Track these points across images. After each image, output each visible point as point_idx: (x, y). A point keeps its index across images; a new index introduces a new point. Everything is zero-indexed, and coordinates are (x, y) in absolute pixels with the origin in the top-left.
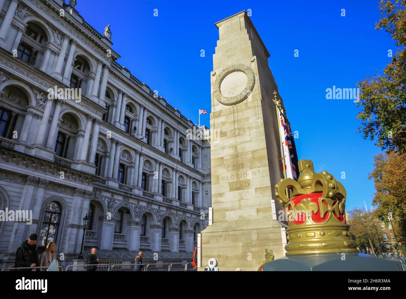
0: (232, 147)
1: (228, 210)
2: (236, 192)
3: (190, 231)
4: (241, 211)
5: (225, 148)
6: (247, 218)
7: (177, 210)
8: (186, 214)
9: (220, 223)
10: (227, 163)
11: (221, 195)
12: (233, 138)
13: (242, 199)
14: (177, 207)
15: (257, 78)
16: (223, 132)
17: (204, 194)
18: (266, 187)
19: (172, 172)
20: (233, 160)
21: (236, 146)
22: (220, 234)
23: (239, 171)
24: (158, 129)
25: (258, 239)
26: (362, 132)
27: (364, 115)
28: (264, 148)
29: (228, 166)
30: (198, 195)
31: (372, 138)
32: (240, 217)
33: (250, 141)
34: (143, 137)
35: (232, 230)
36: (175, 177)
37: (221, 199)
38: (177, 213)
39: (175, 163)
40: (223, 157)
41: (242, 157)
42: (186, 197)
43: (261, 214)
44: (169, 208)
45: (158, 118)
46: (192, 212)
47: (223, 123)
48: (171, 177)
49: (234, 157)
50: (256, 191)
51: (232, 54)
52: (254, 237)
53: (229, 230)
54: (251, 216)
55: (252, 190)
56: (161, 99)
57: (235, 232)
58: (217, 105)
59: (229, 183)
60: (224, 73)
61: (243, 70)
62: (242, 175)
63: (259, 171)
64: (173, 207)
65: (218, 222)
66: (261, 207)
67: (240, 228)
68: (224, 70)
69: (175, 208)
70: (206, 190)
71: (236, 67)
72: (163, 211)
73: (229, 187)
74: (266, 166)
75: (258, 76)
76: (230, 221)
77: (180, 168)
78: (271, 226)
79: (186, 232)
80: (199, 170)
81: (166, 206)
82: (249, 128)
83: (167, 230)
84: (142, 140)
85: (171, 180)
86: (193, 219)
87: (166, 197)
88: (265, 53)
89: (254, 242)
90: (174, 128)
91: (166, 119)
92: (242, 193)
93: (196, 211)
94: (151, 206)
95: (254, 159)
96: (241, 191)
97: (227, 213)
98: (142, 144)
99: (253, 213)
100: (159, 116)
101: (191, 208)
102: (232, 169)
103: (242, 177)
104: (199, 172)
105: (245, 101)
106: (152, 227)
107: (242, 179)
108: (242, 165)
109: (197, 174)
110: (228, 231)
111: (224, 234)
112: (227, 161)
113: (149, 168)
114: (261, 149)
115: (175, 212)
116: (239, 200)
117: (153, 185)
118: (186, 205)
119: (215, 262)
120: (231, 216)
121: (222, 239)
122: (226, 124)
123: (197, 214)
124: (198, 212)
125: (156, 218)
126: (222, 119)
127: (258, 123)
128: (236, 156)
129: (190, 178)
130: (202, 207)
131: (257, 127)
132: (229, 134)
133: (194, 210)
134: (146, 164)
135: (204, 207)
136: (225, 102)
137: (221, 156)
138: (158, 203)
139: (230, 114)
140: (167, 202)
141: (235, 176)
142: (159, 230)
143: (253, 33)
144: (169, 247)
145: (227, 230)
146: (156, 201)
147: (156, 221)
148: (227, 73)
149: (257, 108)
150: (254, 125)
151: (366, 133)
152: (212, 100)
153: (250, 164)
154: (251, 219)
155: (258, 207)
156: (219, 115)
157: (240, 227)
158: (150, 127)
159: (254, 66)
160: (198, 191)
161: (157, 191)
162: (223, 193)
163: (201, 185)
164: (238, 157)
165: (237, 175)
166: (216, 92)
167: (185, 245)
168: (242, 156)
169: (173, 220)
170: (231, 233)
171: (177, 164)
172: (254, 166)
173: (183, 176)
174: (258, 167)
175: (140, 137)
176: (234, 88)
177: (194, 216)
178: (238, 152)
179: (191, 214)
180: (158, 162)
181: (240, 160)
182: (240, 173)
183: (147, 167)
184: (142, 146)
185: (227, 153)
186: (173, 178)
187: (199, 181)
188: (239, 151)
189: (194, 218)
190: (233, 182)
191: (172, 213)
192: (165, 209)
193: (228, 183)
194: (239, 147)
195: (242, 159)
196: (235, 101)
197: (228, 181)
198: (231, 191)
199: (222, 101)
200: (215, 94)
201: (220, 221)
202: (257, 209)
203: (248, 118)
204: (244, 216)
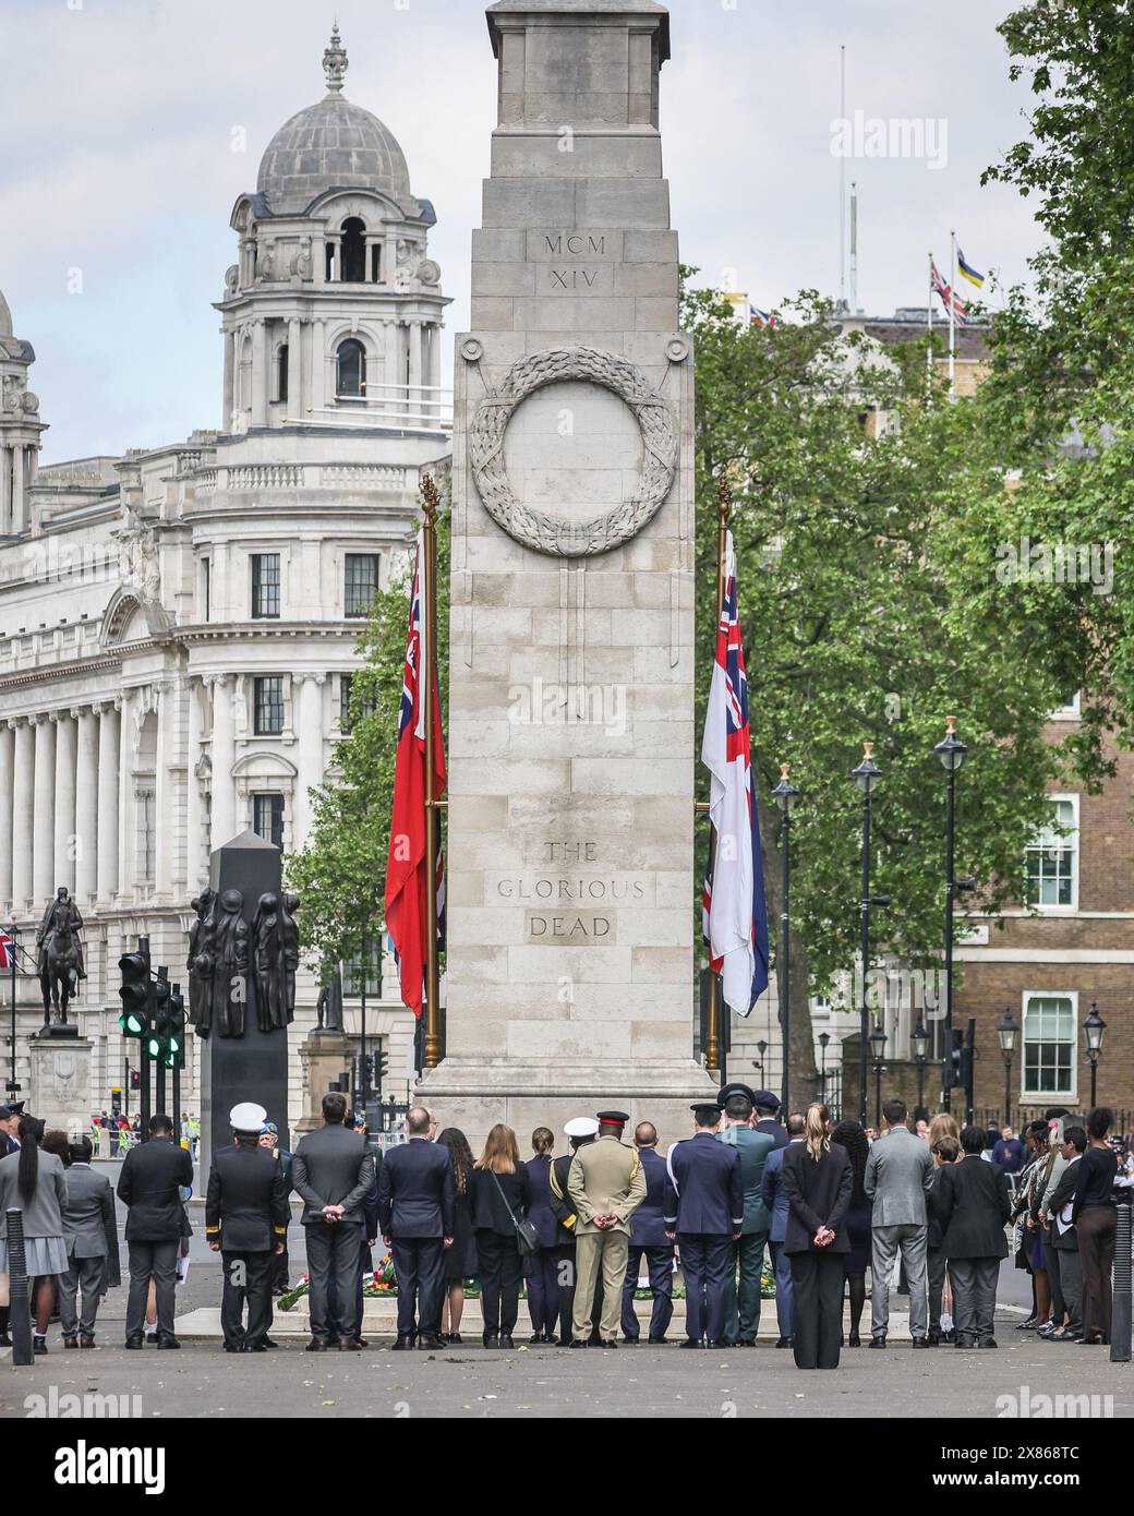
0: (552, 761)
1: (515, 1015)
2: (556, 952)
4: (568, 1023)
5: (518, 761)
6: (590, 1052)
10: (523, 826)
11: (489, 952)
13: (578, 982)
18: (674, 948)
20: (551, 822)
21: (569, 763)
23: (573, 870)
28: (684, 793)
29: (527, 843)
32: (564, 1044)
33: (630, 755)
37: (487, 969)
40: (507, 798)
41: (591, 815)
47: (517, 644)
49: (555, 806)
50: (635, 959)
51: (576, 274)
54: (607, 1044)
55: (619, 952)
58: (485, 537)
59: (528, 910)
61: (627, 400)
62: (585, 886)
63: (654, 884)
66: (649, 1018)
71: (597, 369)
73: (526, 928)
74: (685, 869)
82: (632, 694)
92: (578, 958)
95: (641, 831)
96: (574, 950)
97: (513, 1026)
99: (618, 1037)
102: (543, 854)
103: (586, 893)
107: (584, 903)
108: (589, 846)
112: (525, 820)
114: (670, 797)
116: (566, 985)
122: (527, 649)
126: (511, 621)
127: (670, 682)
128: (566, 802)
131: (665, 702)
137: (495, 790)
139: (554, 606)
141: (556, 887)
149: (675, 614)
150: (653, 689)
153: (622, 851)
155: (637, 1018)
156: (496, 594)
159: (681, 392)
162: (500, 947)
164: (575, 809)
165: (565, 883)
168: (589, 809)
172: (636, 861)
174: (652, 868)
176: (572, 471)
178: (574, 789)
181: (581, 823)
182: (576, 880)
185: (530, 781)
188: (581, 781)
190: (546, 911)
193: (521, 913)
194: (582, 768)
195: (591, 821)
196: (578, 546)
197: (526, 902)
198: (530, 943)
199: (517, 529)
200: (486, 482)
201: (481, 1055)
202: (634, 1025)
203: (630, 650)
204: (582, 1044)
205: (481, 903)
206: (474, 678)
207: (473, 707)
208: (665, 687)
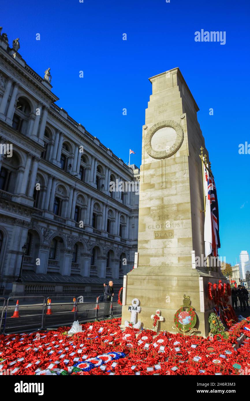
0: (159, 199)
1: (152, 256)
2: (160, 241)
3: (117, 260)
4: (163, 258)
5: (153, 199)
6: (169, 265)
7: (105, 241)
8: (113, 245)
9: (144, 267)
11: (146, 242)
12: (161, 190)
13: (165, 247)
14: (105, 238)
16: (151, 183)
17: (131, 227)
18: (188, 238)
19: (102, 206)
20: (159, 211)
21: (163, 198)
22: (144, 277)
23: (164, 222)
24: (91, 166)
25: (178, 285)
28: (188, 202)
29: (154, 216)
30: (125, 228)
32: (162, 263)
33: (176, 195)
34: (78, 173)
35: (154, 275)
36: (104, 211)
37: (146, 245)
38: (105, 243)
39: (106, 198)
40: (150, 207)
41: (168, 209)
42: (114, 229)
43: (182, 262)
44: (98, 238)
45: (92, 156)
46: (119, 243)
47: (152, 176)
48: (102, 211)
49: (160, 208)
50: (178, 241)
51: (163, 110)
52: (174, 283)
53: (152, 274)
54: (172, 263)
55: (175, 240)
56: (95, 139)
57: (157, 277)
58: (147, 158)
59: (155, 232)
60: (155, 128)
61: (173, 126)
62: (167, 225)
63: (182, 223)
64: (102, 238)
65: (143, 266)
66: (182, 256)
67: (162, 274)
68: (155, 125)
69: (104, 239)
70: (133, 223)
71: (167, 123)
72: (93, 241)
73: (154, 236)
74: (189, 219)
75: (187, 133)
76: (153, 266)
77: (110, 203)
78: (190, 275)
79: (113, 260)
80: (127, 206)
81: (96, 236)
82: (176, 182)
83: (96, 258)
84: (76, 177)
85: (101, 214)
86: (119, 249)
87: (96, 228)
88: (195, 107)
89: (174, 288)
90: (106, 166)
91: (98, 157)
92: (166, 242)
93: (123, 243)
94: (83, 236)
95: (179, 211)
96: (165, 240)
97: (151, 258)
98: (77, 180)
99: (175, 261)
100: (92, 154)
101: (118, 239)
102: (157, 219)
104: (127, 207)
105: (173, 157)
106: (82, 255)
107: (166, 229)
108: (167, 216)
109: (125, 209)
110: (151, 276)
111: (147, 278)
112: (154, 212)
113: (81, 202)
114: (186, 203)
115: (104, 243)
116: (163, 248)
117: (85, 218)
118: (114, 237)
119: (138, 302)
120: (155, 262)
121: (145, 282)
122: (154, 177)
123: (123, 245)
124: (124, 243)
125: (86, 247)
126: (151, 172)
127: (184, 178)
128: (162, 207)
129: (119, 212)
130: (128, 239)
131: (183, 182)
132: (157, 186)
133: (121, 241)
134: (79, 198)
135: (130, 239)
136: (155, 156)
137: (148, 206)
138: (89, 234)
139: (159, 167)
140: (97, 233)
141: (160, 226)
142: (89, 258)
143: (184, 89)
144: (97, 273)
145: (150, 274)
146: (87, 232)
147: (87, 250)
148: (158, 128)
149: (184, 163)
150: (180, 180)
152: (143, 153)
153: (175, 216)
154: (172, 266)
155: (179, 256)
156: (148, 167)
157: (162, 272)
158: (84, 165)
159: (184, 123)
160: (126, 225)
161: (88, 223)
162: (149, 240)
163: (128, 219)
164: (164, 208)
165: (162, 225)
166: (147, 146)
167: (111, 272)
168: (167, 208)
169: (102, 250)
170: (154, 277)
171: (108, 199)
172: (178, 218)
173: (113, 210)
174: (181, 219)
175: (75, 174)
176: (164, 143)
177: (120, 247)
178: (164, 204)
179: (118, 245)
180: (90, 197)
181: (166, 211)
182: (165, 224)
183: (80, 201)
184: (76, 182)
185: (154, 204)
186: (103, 212)
187: (127, 215)
188: (166, 203)
189: (121, 249)
190: (158, 231)
191: (100, 244)
192: (94, 240)
193: (153, 232)
194: (165, 199)
195: (168, 210)
196: (164, 155)
197: (154, 230)
198: (155, 239)
199: (152, 154)
200: (146, 148)
201: (144, 266)
202: (179, 258)
203: (175, 173)
204: (167, 263)
205: (145, 231)
206: (144, 184)
207: (144, 190)
208: (183, 179)
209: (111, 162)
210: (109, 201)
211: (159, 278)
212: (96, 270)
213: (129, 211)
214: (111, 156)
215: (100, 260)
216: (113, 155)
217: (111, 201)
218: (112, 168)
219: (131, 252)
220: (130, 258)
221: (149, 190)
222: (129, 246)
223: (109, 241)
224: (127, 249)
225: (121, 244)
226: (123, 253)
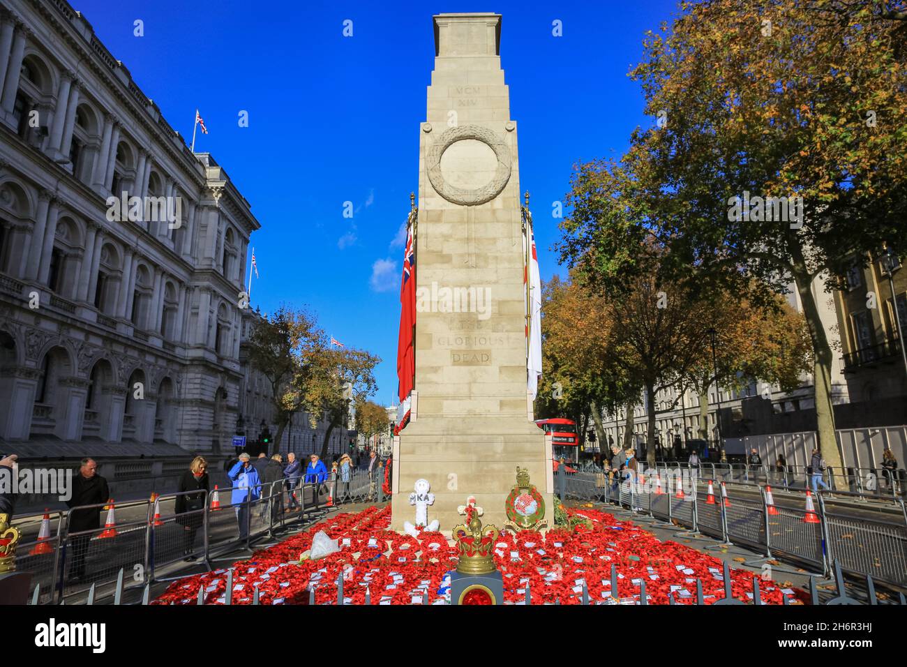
1: (447, 398)
2: (465, 369)
3: (151, 396)
4: (471, 401)
6: (481, 415)
7: (126, 346)
8: (145, 357)
9: (431, 419)
11: (435, 370)
12: (464, 270)
13: (475, 382)
14: (128, 339)
15: (516, 166)
17: (189, 312)
18: (519, 367)
19: (123, 254)
22: (436, 439)
23: (471, 332)
24: (101, 142)
25: (505, 450)
26: (559, 250)
27: (572, 224)
28: (521, 299)
29: (452, 321)
30: (175, 314)
31: (571, 266)
32: (469, 411)
33: (496, 282)
34: (65, 157)
35: (459, 433)
36: (129, 268)
37: (432, 377)
38: (126, 352)
39: (135, 234)
42: (148, 316)
43: (506, 410)
44: (110, 339)
45: (106, 114)
46: (159, 354)
47: (446, 238)
48: (120, 267)
50: (500, 372)
51: (468, 101)
52: (499, 447)
53: (454, 433)
54: (489, 411)
55: (493, 368)
56: (118, 67)
57: (465, 437)
58: (433, 197)
59: (452, 351)
60: (452, 135)
61: (490, 143)
62: (477, 340)
63: (508, 338)
64: (120, 339)
65: (427, 417)
66: (508, 399)
67: (474, 431)
68: (452, 130)
69: (124, 341)
70: (196, 304)
71: (479, 134)
72: (95, 346)
73: (451, 358)
75: (517, 163)
76: (450, 416)
77: (143, 247)
78: (528, 432)
80: (185, 258)
81: (104, 334)
82: (496, 258)
83: (98, 389)
84: (61, 165)
85: (119, 275)
86: (158, 368)
87: (102, 311)
89: (498, 456)
90: (140, 148)
91: (125, 120)
92: (475, 371)
93: (167, 351)
94: (69, 332)
95: (501, 315)
96: (473, 368)
97: (446, 403)
98: (61, 176)
99: (494, 407)
100: (109, 109)
101: (157, 343)
102: (458, 326)
103: (477, 342)
104: (185, 262)
105: (488, 204)
106: (62, 382)
107: (477, 347)
108: (479, 322)
109: (178, 265)
110: (452, 435)
111: (444, 440)
113: (67, 237)
114: (516, 301)
115: (122, 351)
116: (469, 384)
117: (76, 283)
118: (146, 336)
120: (453, 408)
121: (440, 447)
122: (451, 240)
123: (168, 357)
124: (171, 353)
125: (76, 362)
126: (444, 228)
127: (512, 252)
129: (164, 273)
130: (181, 342)
131: (511, 261)
132: (455, 260)
133: (164, 347)
134: (62, 226)
135: (185, 344)
136: (451, 197)
138: (86, 327)
139: (462, 222)
140: (105, 325)
141: (464, 341)
142: (82, 391)
144: (98, 430)
145: (450, 432)
146: (82, 322)
147: (77, 368)
149: (512, 225)
150: (505, 256)
151: (565, 255)
152: (421, 183)
153: (493, 324)
154: (488, 416)
155: (502, 398)
156: (437, 218)
157: (472, 429)
158: (81, 134)
159: (512, 140)
160: (176, 306)
161: (85, 299)
162: (439, 367)
163: (183, 292)
165: (468, 338)
166: (433, 170)
167: (134, 427)
169: (115, 369)
170: (458, 438)
171: (139, 237)
172: (500, 329)
173: (147, 266)
174: (507, 331)
175: (57, 157)
176: (468, 173)
177: (161, 362)
179: (157, 357)
180: (93, 226)
181: (475, 313)
182: (473, 337)
183: (63, 233)
184: (59, 180)
186: (123, 268)
187: (180, 282)
189: (161, 367)
190: (460, 351)
191: (113, 353)
192: (99, 342)
193: (449, 351)
196: (471, 199)
197: (451, 347)
198: (454, 365)
199: (445, 193)
200: (432, 175)
201: (431, 416)
202: (501, 402)
203: (494, 240)
204: (478, 411)
205: (430, 348)
206: (429, 252)
207: (428, 264)
208: (510, 254)
209: (156, 138)
210: (141, 243)
211: (470, 439)
212: (97, 420)
213: (187, 272)
214: (157, 120)
215: (108, 397)
216: (160, 121)
217: (146, 242)
218: (157, 155)
219: (184, 375)
220: (183, 391)
221: (439, 266)
222: (184, 362)
223: (137, 346)
224: (176, 367)
225: (164, 355)
226: (166, 378)
